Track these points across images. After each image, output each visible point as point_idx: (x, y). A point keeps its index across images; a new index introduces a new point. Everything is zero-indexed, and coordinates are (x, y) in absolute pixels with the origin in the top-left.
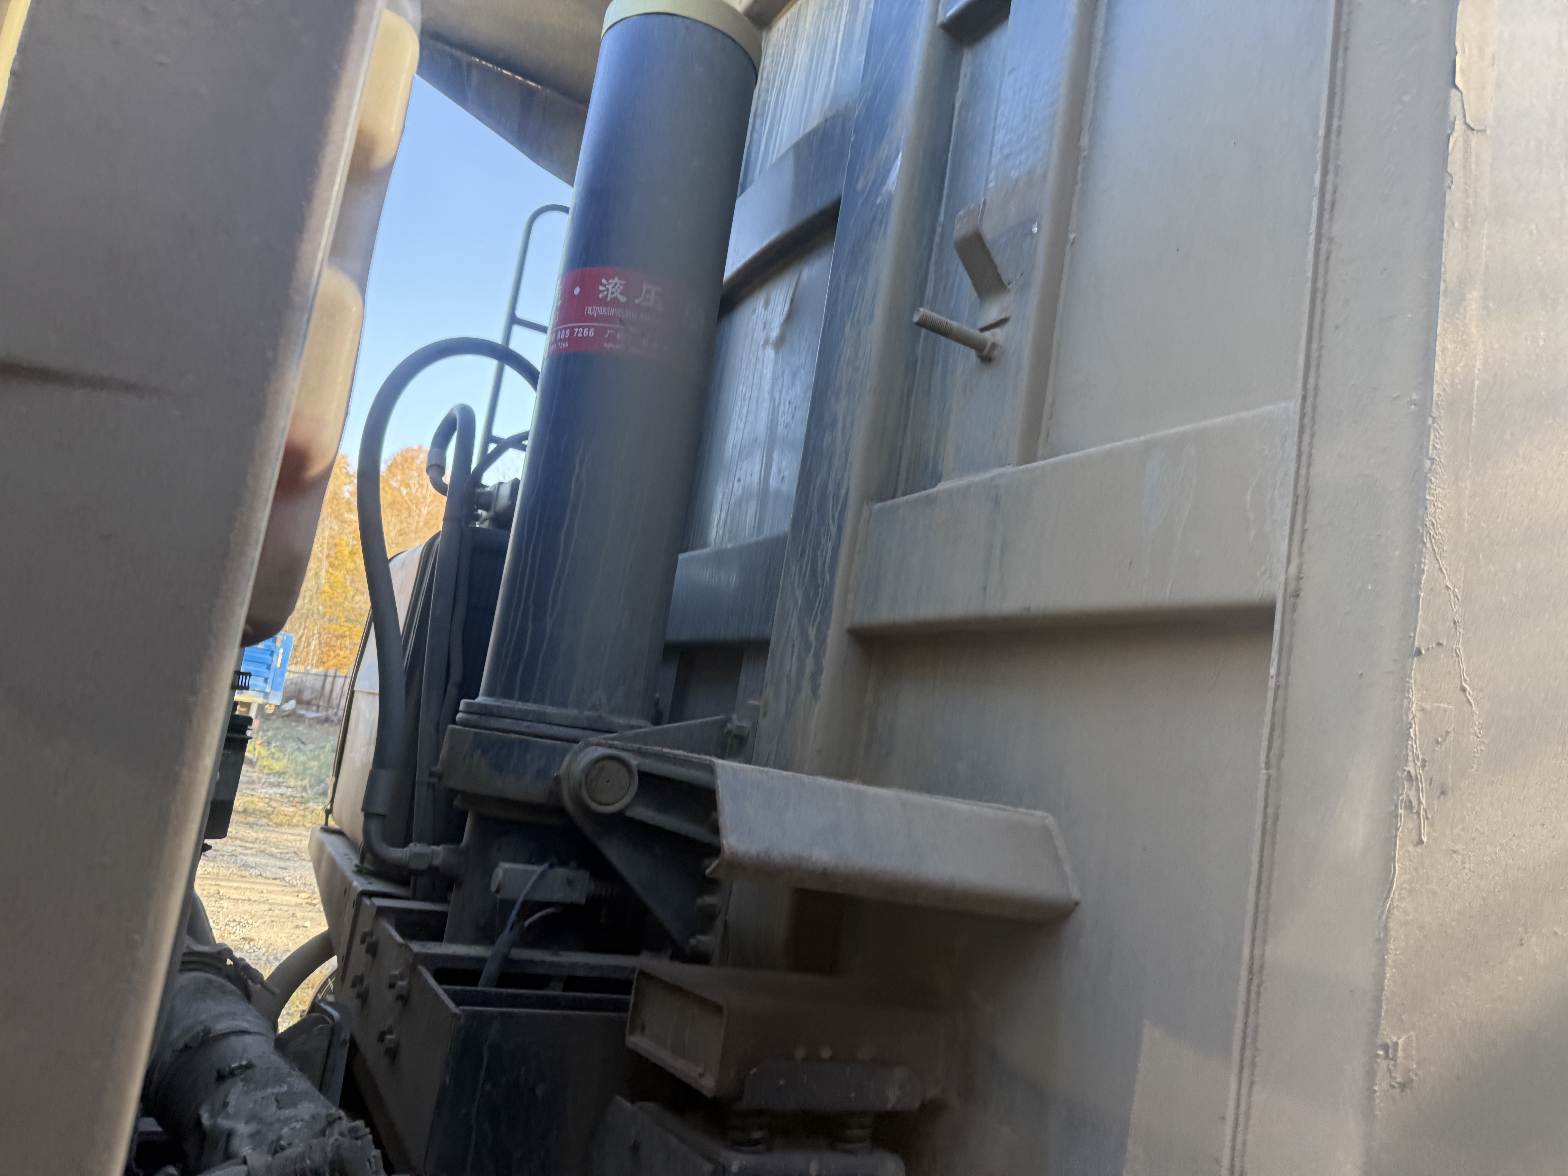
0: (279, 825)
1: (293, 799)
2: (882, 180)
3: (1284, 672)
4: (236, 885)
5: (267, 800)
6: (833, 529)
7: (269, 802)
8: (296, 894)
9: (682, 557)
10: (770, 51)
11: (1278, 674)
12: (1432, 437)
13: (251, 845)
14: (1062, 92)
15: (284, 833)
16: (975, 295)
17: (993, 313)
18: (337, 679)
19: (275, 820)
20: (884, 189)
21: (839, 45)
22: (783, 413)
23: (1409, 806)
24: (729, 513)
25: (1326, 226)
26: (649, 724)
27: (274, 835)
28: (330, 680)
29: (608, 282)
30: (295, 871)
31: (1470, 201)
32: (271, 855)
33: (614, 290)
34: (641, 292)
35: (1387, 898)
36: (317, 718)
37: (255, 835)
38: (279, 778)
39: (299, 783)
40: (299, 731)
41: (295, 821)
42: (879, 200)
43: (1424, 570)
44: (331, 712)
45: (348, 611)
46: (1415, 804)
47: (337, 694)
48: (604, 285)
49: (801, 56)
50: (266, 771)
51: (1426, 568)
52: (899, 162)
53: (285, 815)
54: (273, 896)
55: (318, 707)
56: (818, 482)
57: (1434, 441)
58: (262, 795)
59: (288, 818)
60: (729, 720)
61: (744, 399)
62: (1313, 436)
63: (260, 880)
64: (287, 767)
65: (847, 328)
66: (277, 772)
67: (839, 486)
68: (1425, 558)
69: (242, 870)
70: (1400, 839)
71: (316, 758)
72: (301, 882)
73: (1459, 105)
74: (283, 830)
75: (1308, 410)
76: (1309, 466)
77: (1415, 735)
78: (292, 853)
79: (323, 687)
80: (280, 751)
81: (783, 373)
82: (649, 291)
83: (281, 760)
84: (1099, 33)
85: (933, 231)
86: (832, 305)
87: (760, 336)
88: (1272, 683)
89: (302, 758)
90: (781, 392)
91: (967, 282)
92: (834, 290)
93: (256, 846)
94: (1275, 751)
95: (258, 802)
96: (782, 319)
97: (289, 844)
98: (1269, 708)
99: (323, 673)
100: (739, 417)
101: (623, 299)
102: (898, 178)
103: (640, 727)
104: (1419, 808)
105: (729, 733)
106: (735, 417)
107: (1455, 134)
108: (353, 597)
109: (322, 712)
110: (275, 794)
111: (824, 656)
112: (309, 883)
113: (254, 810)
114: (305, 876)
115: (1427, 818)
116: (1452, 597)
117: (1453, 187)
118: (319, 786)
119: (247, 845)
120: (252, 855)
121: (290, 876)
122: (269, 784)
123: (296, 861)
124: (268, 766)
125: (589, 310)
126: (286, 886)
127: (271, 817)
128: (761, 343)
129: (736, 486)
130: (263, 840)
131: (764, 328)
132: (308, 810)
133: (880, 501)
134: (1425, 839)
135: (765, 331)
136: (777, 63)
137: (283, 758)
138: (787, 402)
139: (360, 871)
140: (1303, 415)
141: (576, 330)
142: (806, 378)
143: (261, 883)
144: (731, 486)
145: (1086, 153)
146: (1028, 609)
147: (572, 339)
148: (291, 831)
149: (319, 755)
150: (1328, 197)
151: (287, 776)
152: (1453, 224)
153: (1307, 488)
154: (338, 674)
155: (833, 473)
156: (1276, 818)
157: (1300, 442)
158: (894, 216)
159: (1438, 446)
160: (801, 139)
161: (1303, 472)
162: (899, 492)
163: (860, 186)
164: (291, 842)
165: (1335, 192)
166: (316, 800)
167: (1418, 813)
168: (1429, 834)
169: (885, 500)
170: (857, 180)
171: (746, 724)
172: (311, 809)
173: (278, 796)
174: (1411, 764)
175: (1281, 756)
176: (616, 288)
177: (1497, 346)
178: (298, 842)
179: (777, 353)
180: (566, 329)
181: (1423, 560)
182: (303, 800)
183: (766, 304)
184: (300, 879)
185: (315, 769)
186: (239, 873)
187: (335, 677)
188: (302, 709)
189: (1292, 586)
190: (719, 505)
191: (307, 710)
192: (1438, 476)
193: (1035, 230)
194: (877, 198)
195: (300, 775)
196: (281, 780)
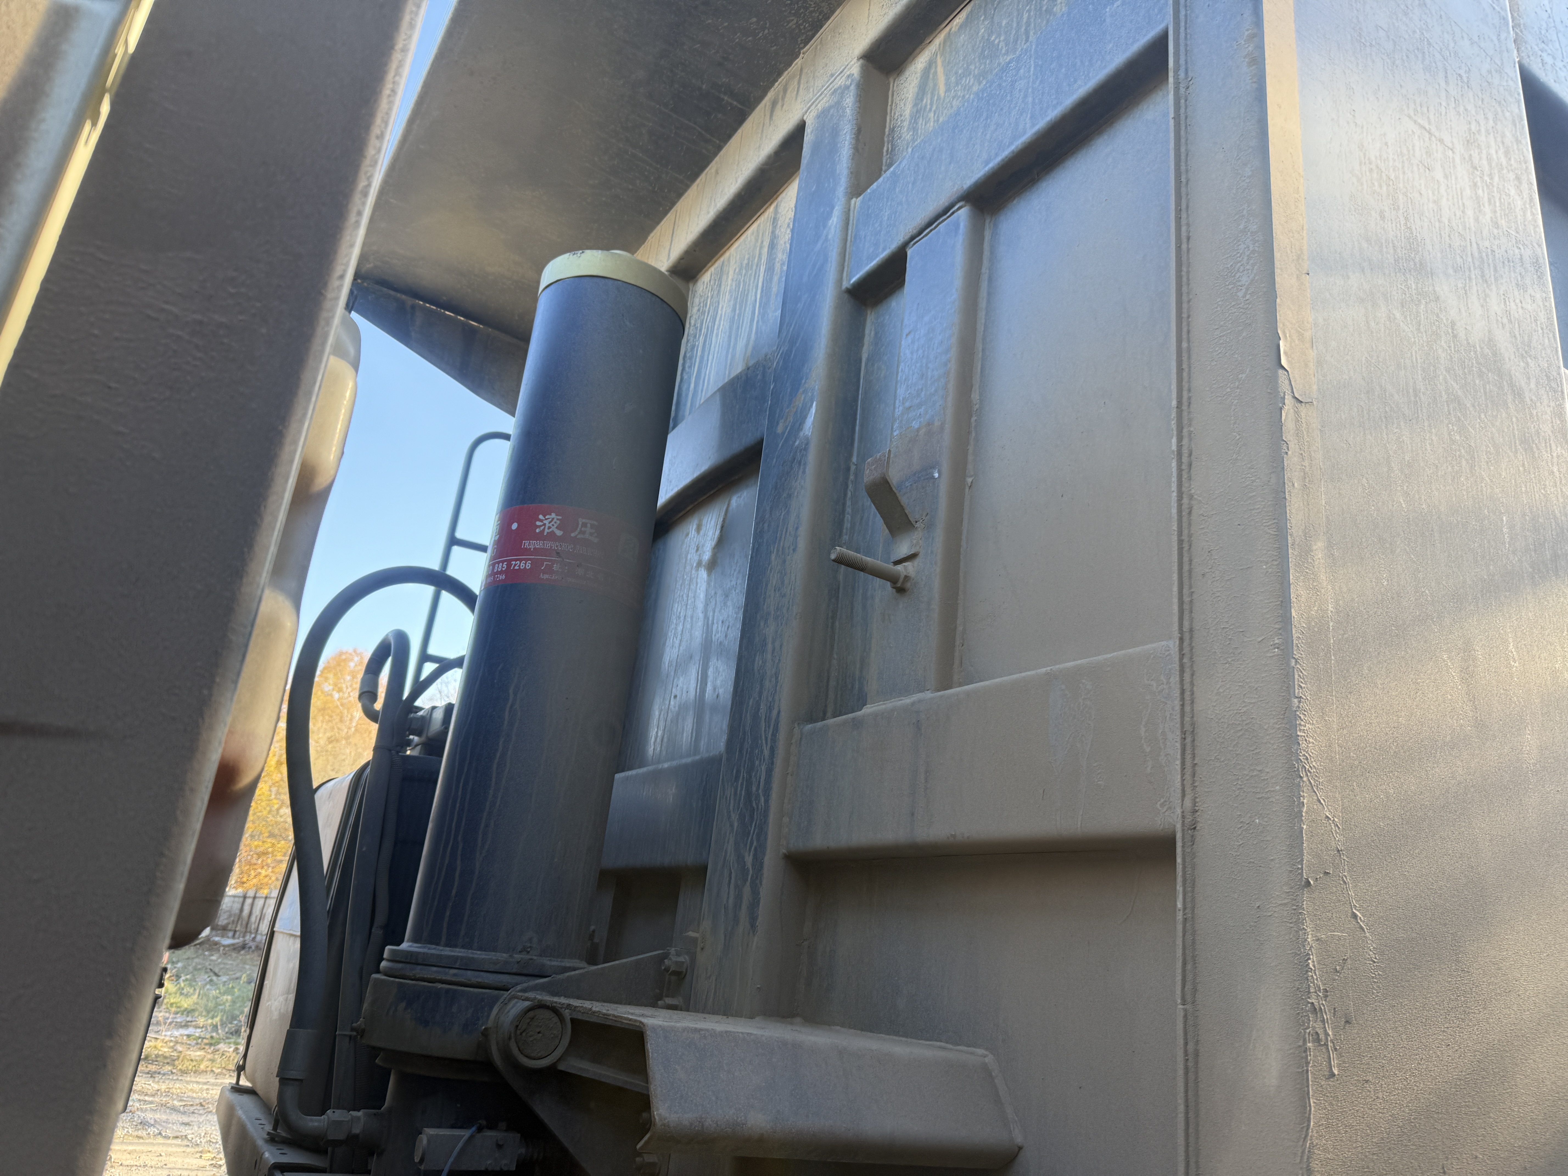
0: (184, 1072)
1: (202, 1041)
2: (800, 425)
3: (1191, 905)
4: (131, 1148)
5: (172, 1044)
6: (766, 752)
7: (175, 1045)
8: (198, 1155)
9: (618, 776)
10: (697, 301)
11: (1185, 908)
12: (1296, 676)
13: (151, 1099)
14: (953, 354)
15: (188, 1082)
16: (887, 531)
17: (903, 549)
18: (257, 900)
19: (180, 1067)
20: (801, 434)
21: (758, 300)
22: (717, 632)
23: (1317, 1040)
24: (666, 730)
25: (1185, 484)
26: (583, 964)
27: (177, 1085)
28: (249, 901)
29: (545, 517)
30: (199, 1127)
31: (1306, 463)
32: (174, 1109)
33: (550, 525)
34: (577, 526)
35: (1306, 1136)
36: (233, 945)
37: (156, 1087)
38: (188, 1016)
39: (210, 1021)
40: (211, 960)
41: (202, 1067)
42: (797, 443)
43: (1303, 802)
44: (248, 937)
45: (272, 826)
46: (1322, 1036)
47: (256, 917)
48: (541, 521)
49: (725, 307)
50: (173, 1009)
51: (1305, 801)
52: (813, 410)
53: (192, 1060)
54: (172, 1159)
55: (235, 931)
56: (751, 703)
57: (1298, 681)
58: (167, 1038)
59: (195, 1063)
60: (666, 956)
61: (679, 618)
62: (1192, 675)
63: (160, 1140)
64: (197, 1003)
65: (773, 557)
66: (186, 1009)
67: (770, 709)
68: (1303, 792)
69: (138, 1130)
70: (1312, 1073)
71: (229, 991)
72: (205, 1140)
73: (1287, 382)
74: (188, 1079)
75: (1186, 650)
76: (1192, 702)
77: (1314, 966)
78: (197, 1105)
79: (241, 910)
80: (191, 986)
81: (715, 593)
82: (584, 525)
83: (190, 996)
84: (983, 304)
85: (848, 469)
86: (759, 534)
87: (693, 557)
88: (1180, 916)
89: (214, 993)
90: (714, 612)
91: (879, 521)
92: (760, 520)
93: (157, 1099)
94: (1189, 986)
95: (161, 1047)
96: (714, 543)
97: (194, 1095)
98: (1179, 942)
99: (241, 895)
100: (675, 634)
101: (559, 533)
102: (813, 423)
103: (575, 969)
104: (1327, 1039)
105: (667, 970)
106: (671, 634)
107: (1286, 407)
108: (278, 810)
109: (239, 938)
110: (181, 1035)
111: (761, 885)
112: (214, 1141)
113: (157, 1056)
114: (210, 1132)
115: (1336, 1049)
116: (1333, 827)
117: (1290, 453)
118: (231, 1023)
119: (147, 1098)
120: (152, 1110)
121: (193, 1134)
122: (176, 1025)
123: (201, 1115)
124: (176, 1003)
125: (526, 544)
126: (188, 1146)
127: (176, 1063)
128: (695, 565)
129: (672, 703)
130: (165, 1092)
131: (697, 550)
132: (218, 1053)
133: (811, 723)
134: (1336, 1072)
135: (698, 553)
136: (703, 313)
137: (193, 994)
138: (721, 622)
139: (272, 1139)
140: (1182, 656)
141: (513, 563)
142: (738, 598)
143: (159, 1144)
144: (667, 702)
145: (977, 406)
146: (954, 836)
147: (508, 572)
148: (197, 1079)
149: (233, 987)
150: (1185, 459)
151: (196, 1014)
152: (1293, 485)
153: (1193, 724)
154: (258, 895)
155: (765, 694)
156: (1197, 1054)
157: (1182, 681)
158: (812, 457)
159: (1303, 685)
160: (726, 383)
161: (1188, 709)
162: (829, 714)
163: (780, 429)
164: (197, 1093)
165: (1190, 455)
166: (227, 1041)
167: (1326, 1045)
168: (1339, 1066)
169: (816, 721)
170: (778, 423)
171: (684, 958)
172: (221, 1051)
173: (185, 1038)
174: (1313, 996)
175: (1195, 990)
176: (553, 523)
177: (1345, 589)
178: (205, 1092)
179: (709, 575)
180: (503, 562)
181: (1302, 793)
182: (213, 1041)
183: (699, 529)
184: (204, 1137)
185: (227, 1004)
186: (136, 1133)
187: (255, 898)
188: (216, 936)
189: (1188, 820)
190: (655, 722)
191: (223, 936)
192: (1306, 713)
193: (936, 475)
194: (795, 442)
195: (209, 1012)
196: (189, 1019)
